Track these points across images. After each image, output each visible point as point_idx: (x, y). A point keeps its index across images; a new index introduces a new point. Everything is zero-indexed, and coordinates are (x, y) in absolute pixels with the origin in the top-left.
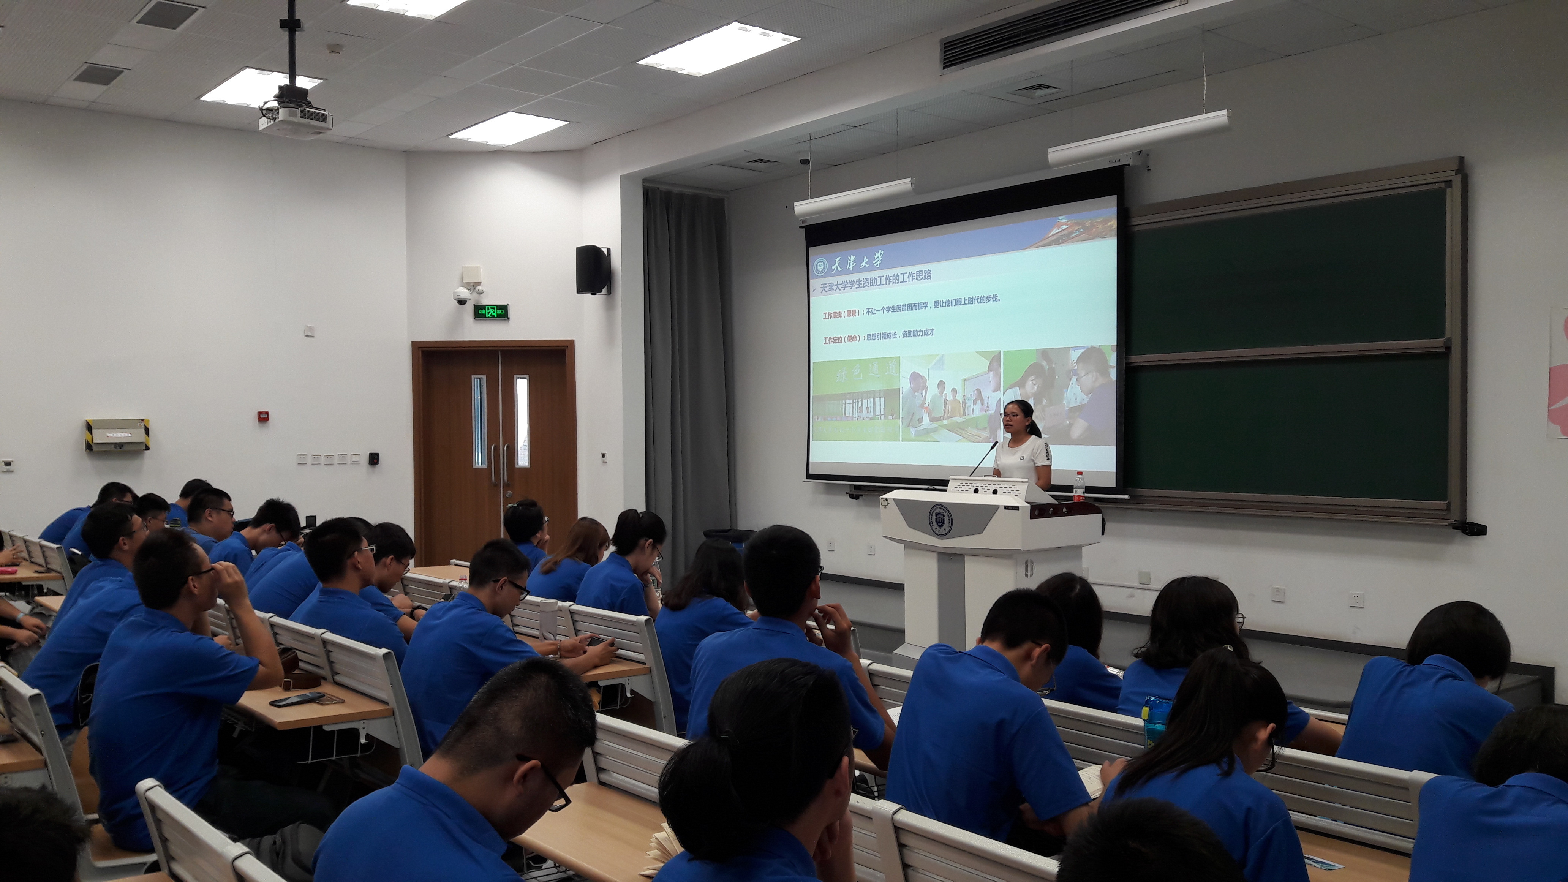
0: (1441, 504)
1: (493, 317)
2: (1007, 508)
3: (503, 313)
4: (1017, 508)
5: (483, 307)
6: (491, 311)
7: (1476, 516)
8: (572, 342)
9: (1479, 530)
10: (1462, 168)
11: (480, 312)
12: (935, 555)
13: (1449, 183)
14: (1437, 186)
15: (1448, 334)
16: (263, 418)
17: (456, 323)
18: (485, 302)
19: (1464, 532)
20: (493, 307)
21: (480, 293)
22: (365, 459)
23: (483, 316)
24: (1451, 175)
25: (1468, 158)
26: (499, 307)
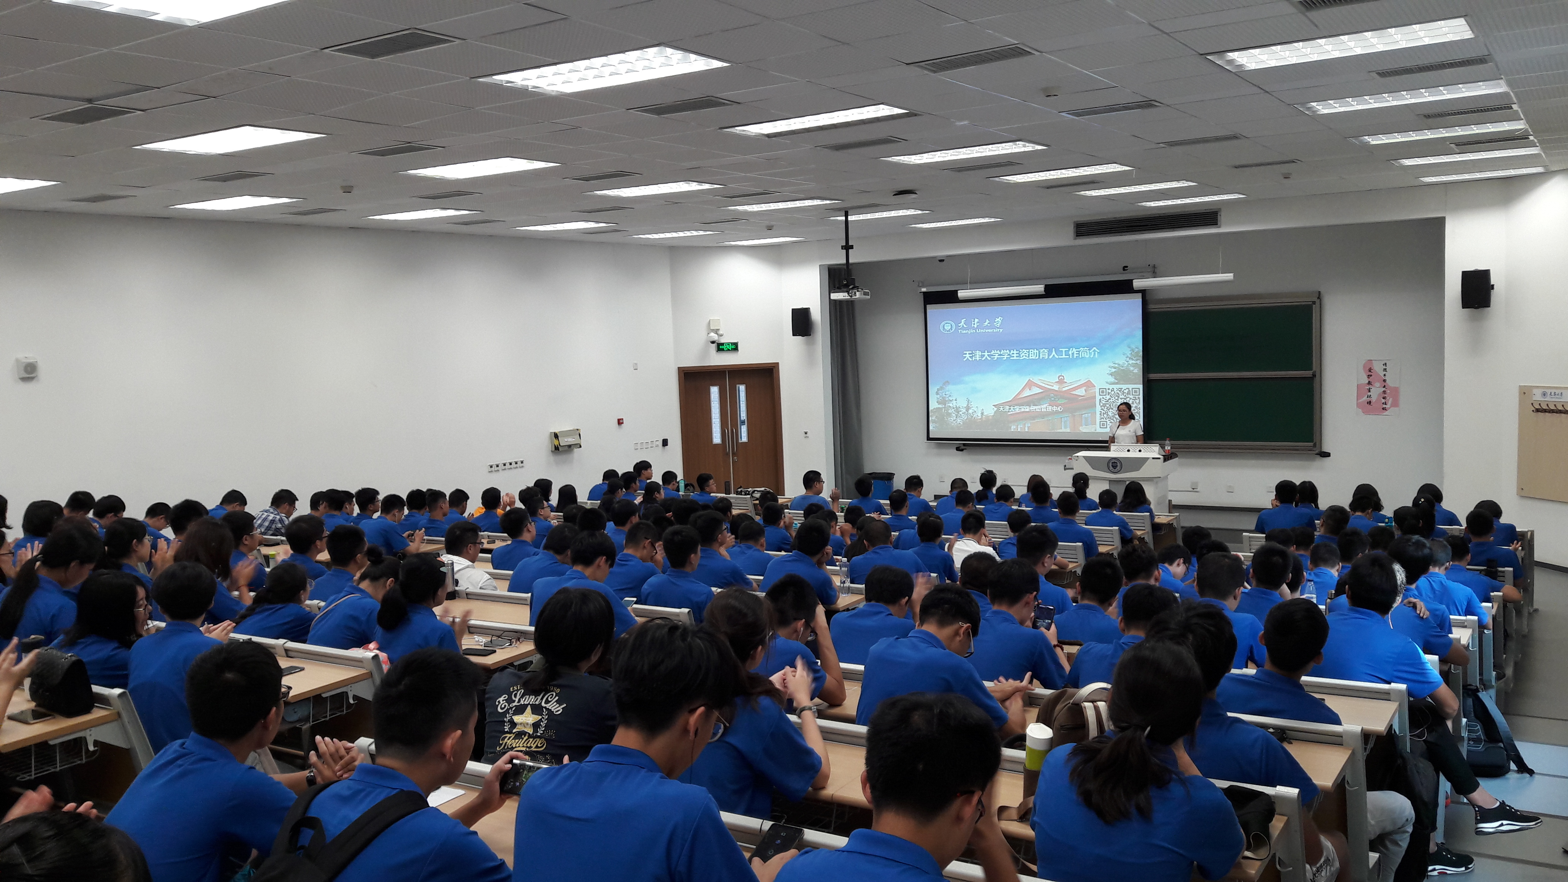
0: (1311, 444)
1: (729, 350)
2: (1153, 458)
3: (735, 347)
4: (1159, 458)
5: (722, 344)
6: (728, 346)
7: (1326, 449)
8: (778, 363)
9: (1328, 455)
10: (1319, 296)
11: (721, 347)
12: (1108, 482)
13: (1314, 303)
14: (1310, 303)
15: (1314, 369)
16: (620, 422)
17: (705, 353)
18: (722, 341)
19: (1321, 456)
20: (728, 344)
21: (722, 335)
22: (660, 443)
23: (723, 350)
24: (1315, 299)
25: (1322, 292)
26: (733, 344)
